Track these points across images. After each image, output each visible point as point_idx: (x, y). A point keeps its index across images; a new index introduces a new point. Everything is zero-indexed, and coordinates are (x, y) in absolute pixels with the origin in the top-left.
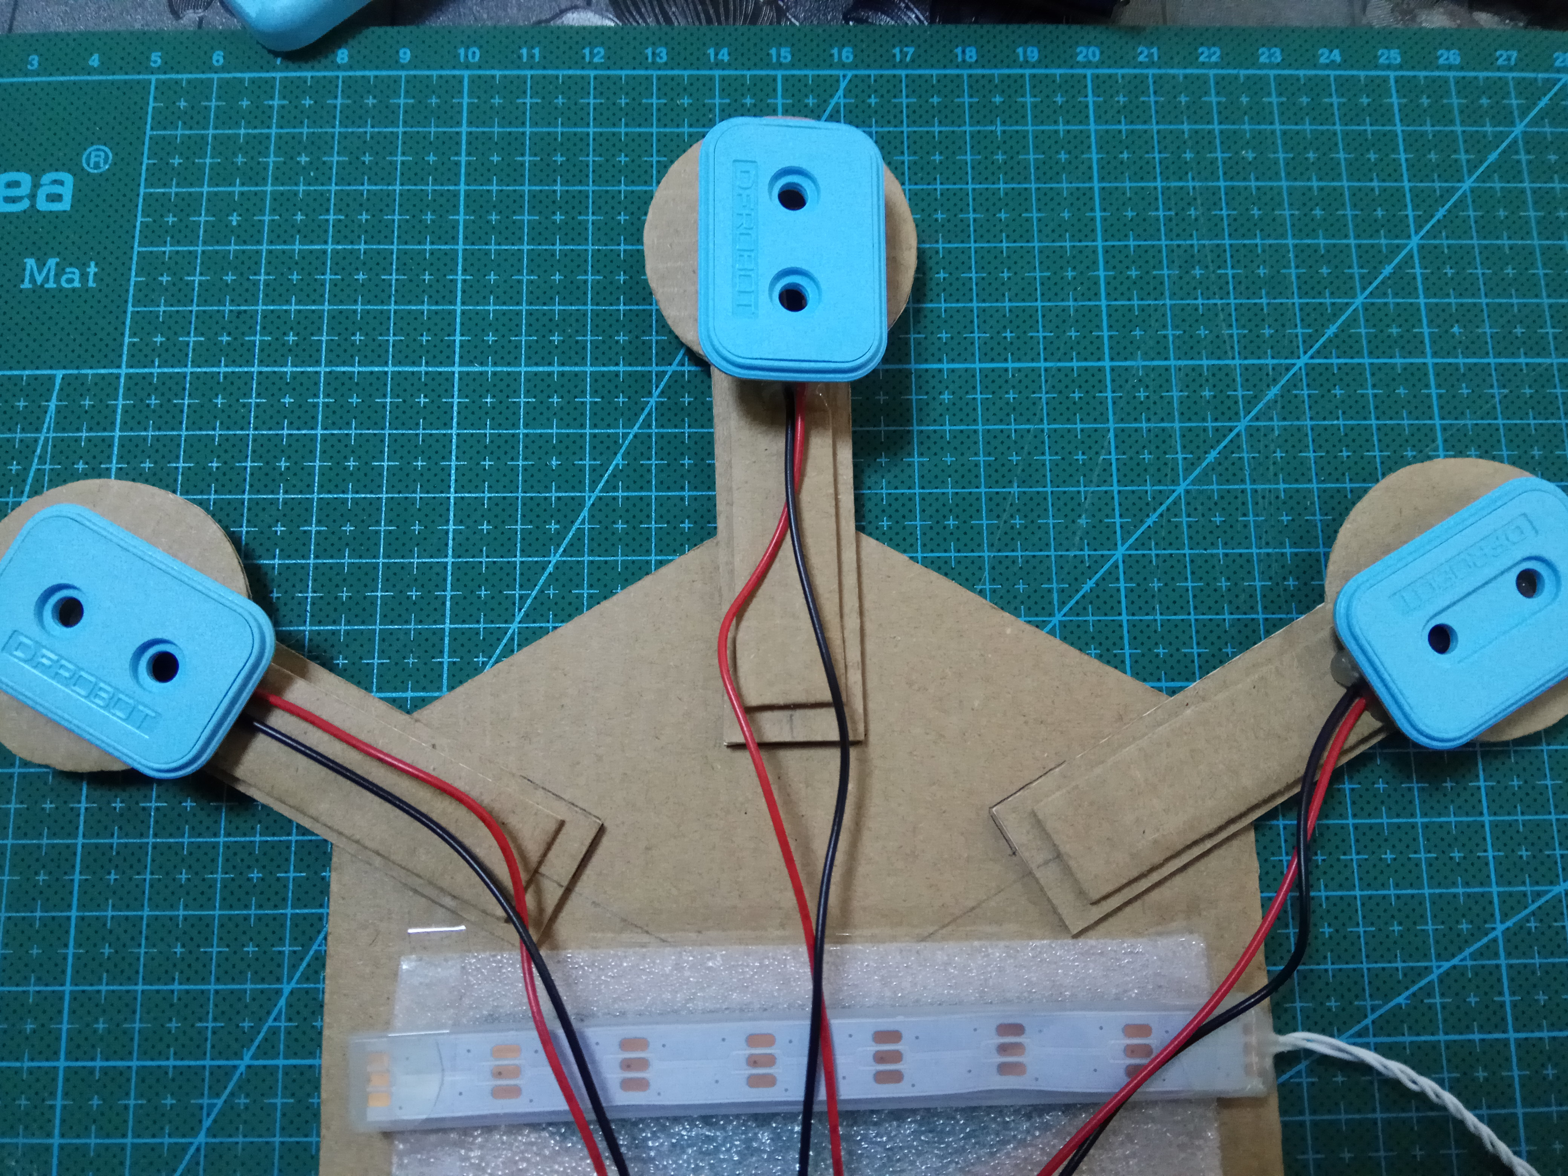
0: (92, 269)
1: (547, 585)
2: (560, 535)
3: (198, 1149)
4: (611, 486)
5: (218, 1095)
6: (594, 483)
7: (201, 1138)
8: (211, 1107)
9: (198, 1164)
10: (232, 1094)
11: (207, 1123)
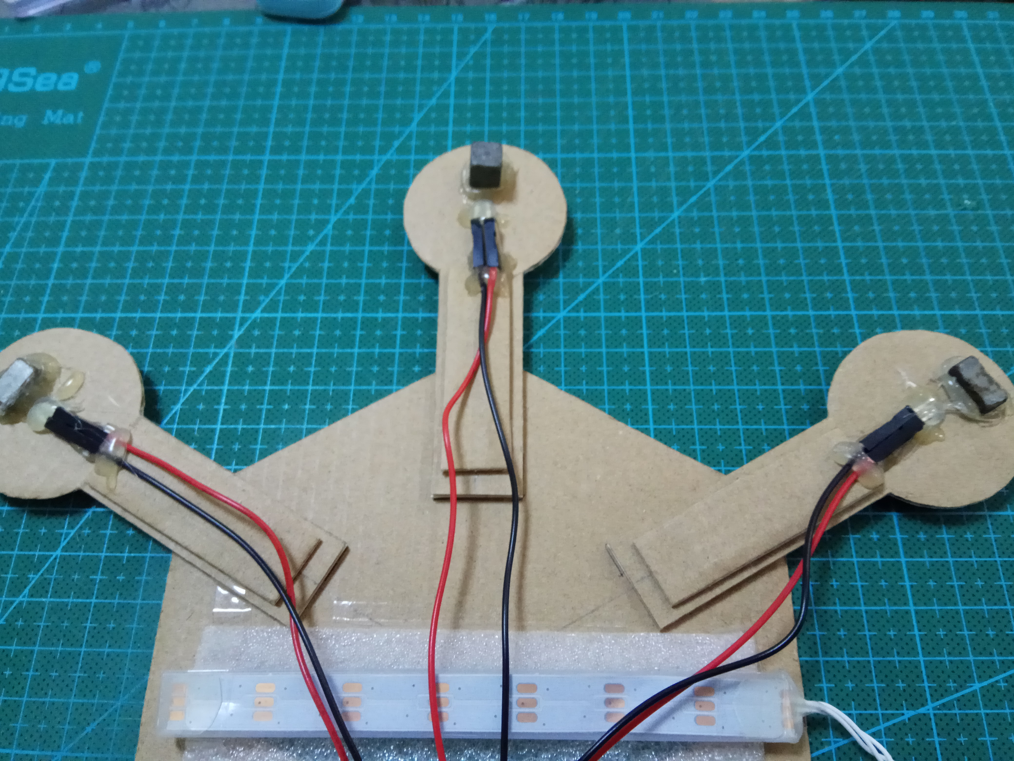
0: (81, 114)
1: (305, 261)
2: (315, 236)
3: (55, 559)
4: (347, 213)
5: (72, 528)
6: (336, 211)
7: (59, 552)
8: (67, 534)
9: (53, 567)
10: (81, 528)
11: (63, 544)
